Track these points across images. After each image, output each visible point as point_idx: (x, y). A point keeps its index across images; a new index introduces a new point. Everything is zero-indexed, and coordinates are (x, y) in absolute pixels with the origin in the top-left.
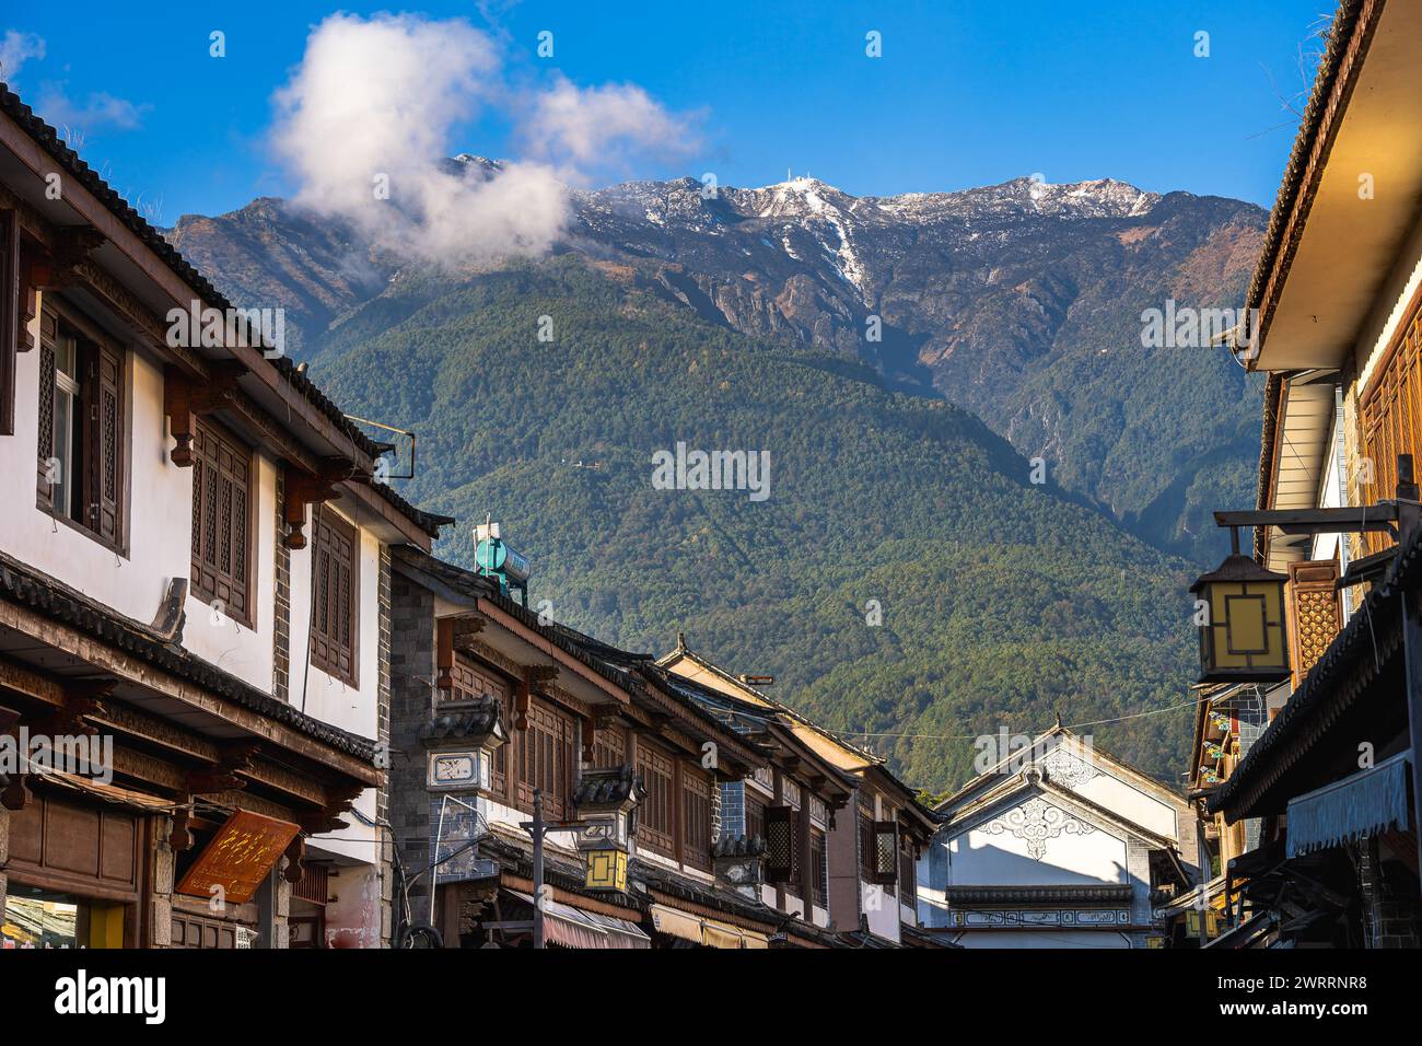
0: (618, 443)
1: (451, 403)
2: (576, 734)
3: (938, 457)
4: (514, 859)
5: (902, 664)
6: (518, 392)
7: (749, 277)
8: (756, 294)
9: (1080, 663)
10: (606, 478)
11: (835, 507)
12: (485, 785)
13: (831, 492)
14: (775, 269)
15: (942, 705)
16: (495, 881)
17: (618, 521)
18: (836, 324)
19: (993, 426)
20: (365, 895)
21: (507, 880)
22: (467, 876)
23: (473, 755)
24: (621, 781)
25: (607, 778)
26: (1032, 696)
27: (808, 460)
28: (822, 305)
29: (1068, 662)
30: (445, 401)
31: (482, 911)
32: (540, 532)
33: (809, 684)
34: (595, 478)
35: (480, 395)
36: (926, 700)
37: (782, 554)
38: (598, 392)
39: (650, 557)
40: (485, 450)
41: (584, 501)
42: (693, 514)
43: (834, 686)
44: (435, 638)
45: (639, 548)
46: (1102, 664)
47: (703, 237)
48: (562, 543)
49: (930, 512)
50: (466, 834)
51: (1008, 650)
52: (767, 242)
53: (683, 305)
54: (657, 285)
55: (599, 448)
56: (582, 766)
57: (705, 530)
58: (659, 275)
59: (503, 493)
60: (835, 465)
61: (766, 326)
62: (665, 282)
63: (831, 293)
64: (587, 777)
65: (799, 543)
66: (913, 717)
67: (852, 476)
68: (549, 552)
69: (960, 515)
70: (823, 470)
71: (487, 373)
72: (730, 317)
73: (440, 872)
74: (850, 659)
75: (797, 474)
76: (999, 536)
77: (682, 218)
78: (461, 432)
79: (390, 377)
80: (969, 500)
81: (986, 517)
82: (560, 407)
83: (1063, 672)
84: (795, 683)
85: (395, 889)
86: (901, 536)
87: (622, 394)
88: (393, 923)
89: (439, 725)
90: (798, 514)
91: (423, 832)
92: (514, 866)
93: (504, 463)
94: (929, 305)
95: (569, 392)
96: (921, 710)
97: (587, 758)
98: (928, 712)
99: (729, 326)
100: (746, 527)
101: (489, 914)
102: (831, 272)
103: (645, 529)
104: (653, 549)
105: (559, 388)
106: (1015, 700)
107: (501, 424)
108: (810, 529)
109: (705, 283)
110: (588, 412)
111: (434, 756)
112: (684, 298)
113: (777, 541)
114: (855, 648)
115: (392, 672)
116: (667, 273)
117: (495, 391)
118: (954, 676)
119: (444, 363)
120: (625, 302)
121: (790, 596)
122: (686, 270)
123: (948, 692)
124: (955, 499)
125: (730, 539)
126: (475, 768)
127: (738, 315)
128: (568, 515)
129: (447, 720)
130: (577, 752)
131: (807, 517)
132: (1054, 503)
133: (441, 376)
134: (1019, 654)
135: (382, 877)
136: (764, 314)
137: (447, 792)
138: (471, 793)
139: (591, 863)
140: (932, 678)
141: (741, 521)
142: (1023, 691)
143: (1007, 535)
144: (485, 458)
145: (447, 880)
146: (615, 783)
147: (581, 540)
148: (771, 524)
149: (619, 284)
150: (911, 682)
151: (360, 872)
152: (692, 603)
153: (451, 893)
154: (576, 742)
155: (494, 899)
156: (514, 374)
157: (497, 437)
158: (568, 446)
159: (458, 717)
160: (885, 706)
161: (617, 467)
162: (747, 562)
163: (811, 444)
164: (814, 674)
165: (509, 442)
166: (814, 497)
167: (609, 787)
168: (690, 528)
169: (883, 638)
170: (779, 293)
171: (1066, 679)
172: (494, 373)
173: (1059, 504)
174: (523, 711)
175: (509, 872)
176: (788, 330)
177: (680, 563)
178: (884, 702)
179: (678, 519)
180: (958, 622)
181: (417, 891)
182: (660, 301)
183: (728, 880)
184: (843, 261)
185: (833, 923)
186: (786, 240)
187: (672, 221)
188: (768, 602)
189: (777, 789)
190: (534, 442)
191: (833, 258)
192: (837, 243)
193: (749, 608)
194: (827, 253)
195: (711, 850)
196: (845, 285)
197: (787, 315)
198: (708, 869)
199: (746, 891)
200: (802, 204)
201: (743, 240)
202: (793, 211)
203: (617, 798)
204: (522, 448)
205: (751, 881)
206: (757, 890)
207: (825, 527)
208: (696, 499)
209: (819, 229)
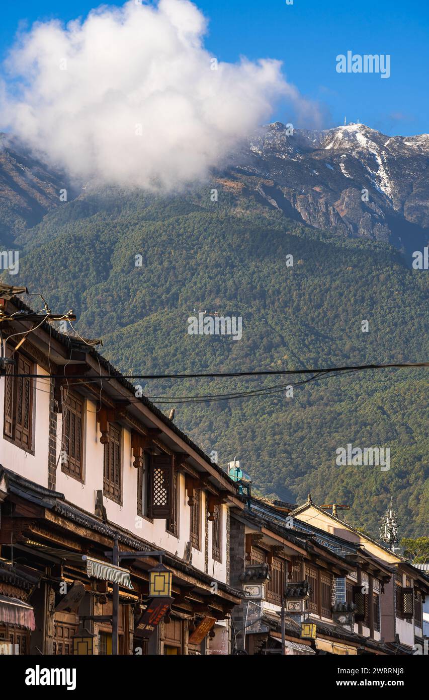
0: (230, 299)
1: (123, 271)
2: (285, 567)
4: (274, 626)
5: (413, 447)
6: (166, 264)
7: (318, 189)
8: (322, 201)
11: (372, 343)
12: (263, 598)
14: (335, 184)
16: (267, 634)
17: (230, 350)
18: (374, 221)
20: (222, 638)
21: (272, 633)
22: (257, 631)
23: (259, 586)
24: (303, 587)
25: (298, 586)
30: (118, 269)
31: (262, 644)
32: (179, 356)
38: (217, 265)
40: (144, 302)
42: (278, 346)
44: (245, 541)
45: (243, 367)
47: (287, 163)
48: (193, 363)
50: (257, 616)
52: (329, 166)
53: (274, 208)
54: (257, 195)
55: (218, 302)
56: (288, 581)
57: (286, 357)
58: (258, 188)
59: (155, 330)
61: (328, 221)
62: (262, 193)
63: (371, 201)
64: (291, 586)
66: (420, 482)
67: (383, 322)
72: (304, 216)
73: (247, 630)
74: (380, 442)
77: (273, 149)
78: (127, 288)
79: (83, 253)
82: (193, 274)
85: (232, 636)
87: (233, 266)
88: (232, 649)
89: (247, 575)
90: (347, 347)
91: (241, 614)
92: (275, 628)
93: (156, 310)
95: (199, 265)
97: (290, 577)
99: (303, 222)
100: (312, 355)
101: (264, 646)
102: (371, 186)
103: (247, 355)
104: (252, 369)
105: (192, 262)
107: (154, 285)
108: (355, 356)
109: (288, 193)
110: (211, 278)
111: (245, 586)
112: (274, 203)
113: (333, 364)
114: (383, 436)
115: (230, 554)
116: (264, 187)
117: (151, 263)
119: (118, 245)
120: (236, 205)
121: (341, 401)
122: (276, 184)
125: (302, 362)
126: (260, 591)
127: (310, 215)
128: (197, 345)
129: (250, 573)
130: (286, 575)
131: (353, 349)
133: (116, 253)
135: (228, 631)
136: (326, 214)
137: (250, 600)
138: (259, 600)
139: (303, 628)
141: (310, 351)
144: (144, 307)
145: (250, 633)
146: (301, 588)
147: (206, 361)
149: (232, 194)
150: (419, 459)
151: (221, 629)
152: (276, 404)
153: (251, 638)
154: (285, 571)
155: (266, 641)
156: (163, 253)
157: (152, 294)
158: (198, 300)
159: (253, 571)
163: (356, 301)
165: (159, 297)
167: (298, 590)
168: (276, 355)
169: (401, 430)
170: (336, 200)
174: (270, 563)
175: (272, 630)
176: (342, 225)
178: (401, 472)
179: (269, 348)
181: (239, 636)
182: (259, 205)
183: (339, 622)
184: (379, 179)
185: (383, 638)
186: (342, 165)
187: (267, 151)
188: (326, 405)
189: (359, 578)
190: (176, 297)
191: (373, 177)
192: (376, 167)
193: (314, 408)
194: (369, 174)
195: (331, 608)
196: (381, 195)
197: (342, 215)
198: (330, 618)
199: (347, 627)
200: (352, 141)
201: (314, 164)
202: (347, 145)
203: (302, 595)
204: (167, 301)
205: (349, 623)
206: (352, 627)
207: (364, 356)
208: (281, 336)
209: (364, 158)
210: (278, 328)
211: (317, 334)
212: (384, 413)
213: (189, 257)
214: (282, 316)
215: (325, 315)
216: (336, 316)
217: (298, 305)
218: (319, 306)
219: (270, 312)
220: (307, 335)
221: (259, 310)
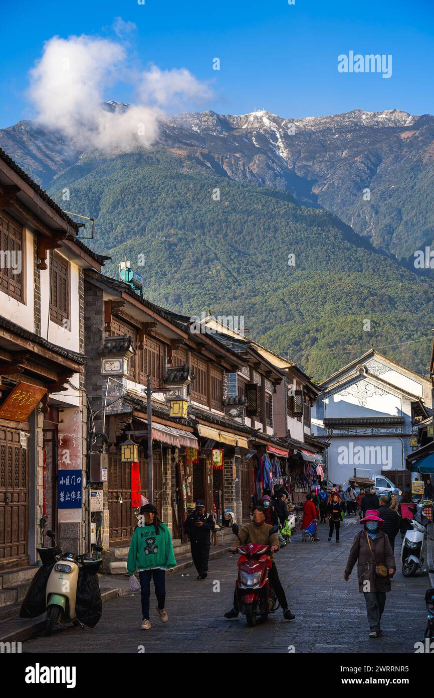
0: (180, 229)
1: (108, 212)
3: (320, 234)
5: (304, 325)
6: (137, 207)
7: (238, 155)
8: (241, 163)
9: (381, 324)
10: (176, 245)
11: (275, 257)
13: (273, 250)
14: (249, 151)
15: (321, 342)
17: (181, 264)
18: (276, 175)
19: (344, 221)
26: (361, 338)
27: (263, 236)
28: (269, 167)
29: (376, 323)
30: (104, 211)
32: (147, 268)
33: (264, 333)
34: (170, 245)
35: (120, 208)
36: (315, 340)
37: (252, 277)
38: (172, 207)
39: (195, 279)
40: (122, 232)
41: (166, 254)
42: (213, 260)
43: (275, 335)
45: (190, 275)
46: (391, 324)
47: (217, 137)
48: (157, 273)
49: (317, 259)
51: (350, 318)
52: (245, 140)
53: (209, 168)
54: (197, 159)
55: (172, 231)
57: (218, 267)
58: (198, 155)
59: (131, 251)
60: (275, 238)
61: (245, 177)
62: (201, 158)
63: (273, 162)
65: (260, 273)
66: (309, 348)
67: (282, 243)
68: (151, 277)
69: (329, 260)
70: (270, 241)
71: (123, 199)
72: (229, 173)
74: (281, 323)
75: (258, 242)
76: (346, 269)
77: (208, 129)
78: (112, 224)
79: (81, 200)
80: (333, 253)
81: (341, 260)
82: (155, 213)
83: (374, 327)
84: (258, 333)
86: (304, 269)
87: (182, 207)
90: (259, 260)
93: (131, 238)
94: (317, 167)
95: (159, 207)
96: (312, 345)
98: (315, 345)
99: (229, 177)
100: (236, 266)
102: (273, 152)
103: (192, 267)
104: (196, 276)
105: (155, 205)
106: (353, 340)
107: (129, 221)
108: (264, 266)
109: (218, 158)
110: (167, 215)
112: (209, 165)
113: (250, 272)
114: (284, 318)
116: (202, 154)
117: (127, 206)
118: (327, 330)
119: (104, 194)
120: (183, 167)
121: (256, 296)
122: (210, 152)
123: (324, 337)
124: (327, 253)
125: (230, 271)
127: (233, 172)
128: (159, 261)
131: (263, 261)
132: (371, 254)
133: (103, 200)
134: (355, 320)
136: (244, 172)
140: (317, 331)
141: (235, 263)
142: (357, 336)
143: (350, 268)
144: (122, 236)
147: (165, 272)
148: (247, 264)
149: (180, 159)
150: (308, 332)
152: (213, 299)
156: (135, 199)
157: (128, 227)
158: (159, 230)
160: (297, 343)
161: (180, 240)
162: (237, 281)
163: (265, 229)
164: (266, 330)
165: (133, 229)
166: (266, 253)
168: (212, 266)
169: (296, 314)
170: (250, 162)
171: (375, 331)
172: (126, 198)
173: (373, 254)
176: (255, 179)
177: (208, 282)
178: (296, 341)
179: (207, 262)
180: (328, 307)
182: (199, 166)
183: (230, 415)
184: (279, 148)
185: (275, 434)
186: (254, 138)
187: (203, 130)
188: (246, 298)
189: (251, 376)
190: (144, 229)
191: (274, 146)
192: (276, 140)
193: (238, 301)
194: (272, 144)
195: (223, 402)
196: (280, 158)
197: (254, 172)
198: (222, 410)
199: (238, 420)
200: (260, 122)
201: (235, 138)
202: (256, 125)
203: (183, 379)
204: (138, 232)
205: (240, 415)
206: (243, 419)
207: (271, 265)
208: (215, 253)
209: (268, 134)
210: (213, 248)
211: (239, 252)
212: (284, 303)
213: (152, 202)
214: (216, 240)
215: (245, 239)
216: (252, 239)
217: (226, 232)
218: (240, 233)
219: (208, 237)
220: (232, 252)
221: (200, 236)
